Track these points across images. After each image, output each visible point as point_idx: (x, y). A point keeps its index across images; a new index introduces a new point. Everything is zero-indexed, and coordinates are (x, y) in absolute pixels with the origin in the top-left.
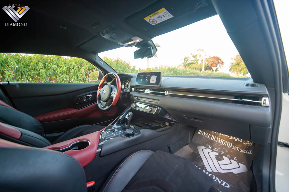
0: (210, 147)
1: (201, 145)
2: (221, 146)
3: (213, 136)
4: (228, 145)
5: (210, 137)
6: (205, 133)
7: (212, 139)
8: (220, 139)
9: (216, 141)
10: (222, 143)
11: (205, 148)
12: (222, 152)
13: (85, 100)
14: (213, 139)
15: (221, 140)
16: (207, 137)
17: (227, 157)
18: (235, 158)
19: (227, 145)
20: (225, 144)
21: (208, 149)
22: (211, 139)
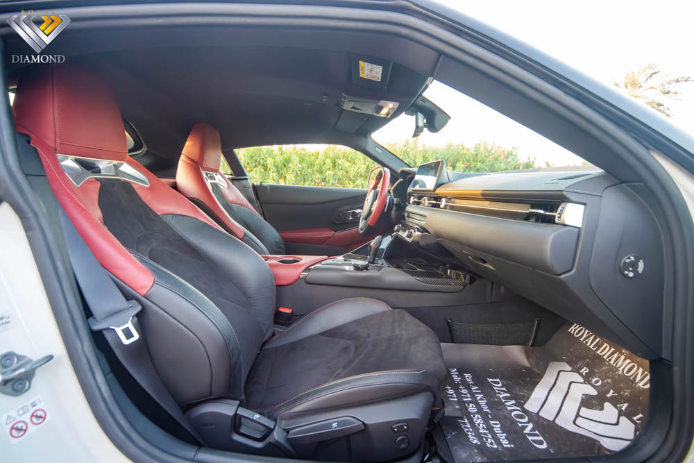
0: (585, 371)
1: (563, 361)
2: (616, 377)
3: (607, 346)
4: (641, 380)
5: (598, 346)
6: (588, 333)
7: (601, 352)
8: (623, 357)
9: (610, 360)
10: (623, 370)
11: (570, 369)
12: (612, 391)
13: (351, 218)
14: (602, 354)
15: (625, 360)
16: (588, 344)
17: (616, 407)
18: (640, 415)
19: (639, 378)
20: (631, 376)
21: (576, 374)
22: (598, 352)
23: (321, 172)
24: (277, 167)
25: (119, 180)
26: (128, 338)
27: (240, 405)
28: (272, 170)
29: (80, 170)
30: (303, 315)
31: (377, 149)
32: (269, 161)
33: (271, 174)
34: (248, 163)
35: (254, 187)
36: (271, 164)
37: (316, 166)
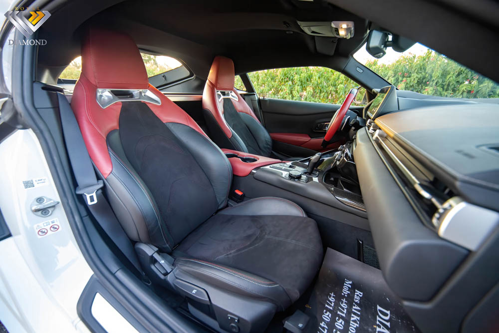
13: (326, 129)
23: (335, 85)
24: (302, 82)
25: (140, 101)
26: (91, 202)
27: (157, 252)
28: (297, 84)
29: (112, 98)
30: (250, 198)
31: (358, 68)
32: (296, 77)
33: (296, 87)
34: (282, 79)
35: (259, 100)
36: (297, 80)
37: (331, 81)
